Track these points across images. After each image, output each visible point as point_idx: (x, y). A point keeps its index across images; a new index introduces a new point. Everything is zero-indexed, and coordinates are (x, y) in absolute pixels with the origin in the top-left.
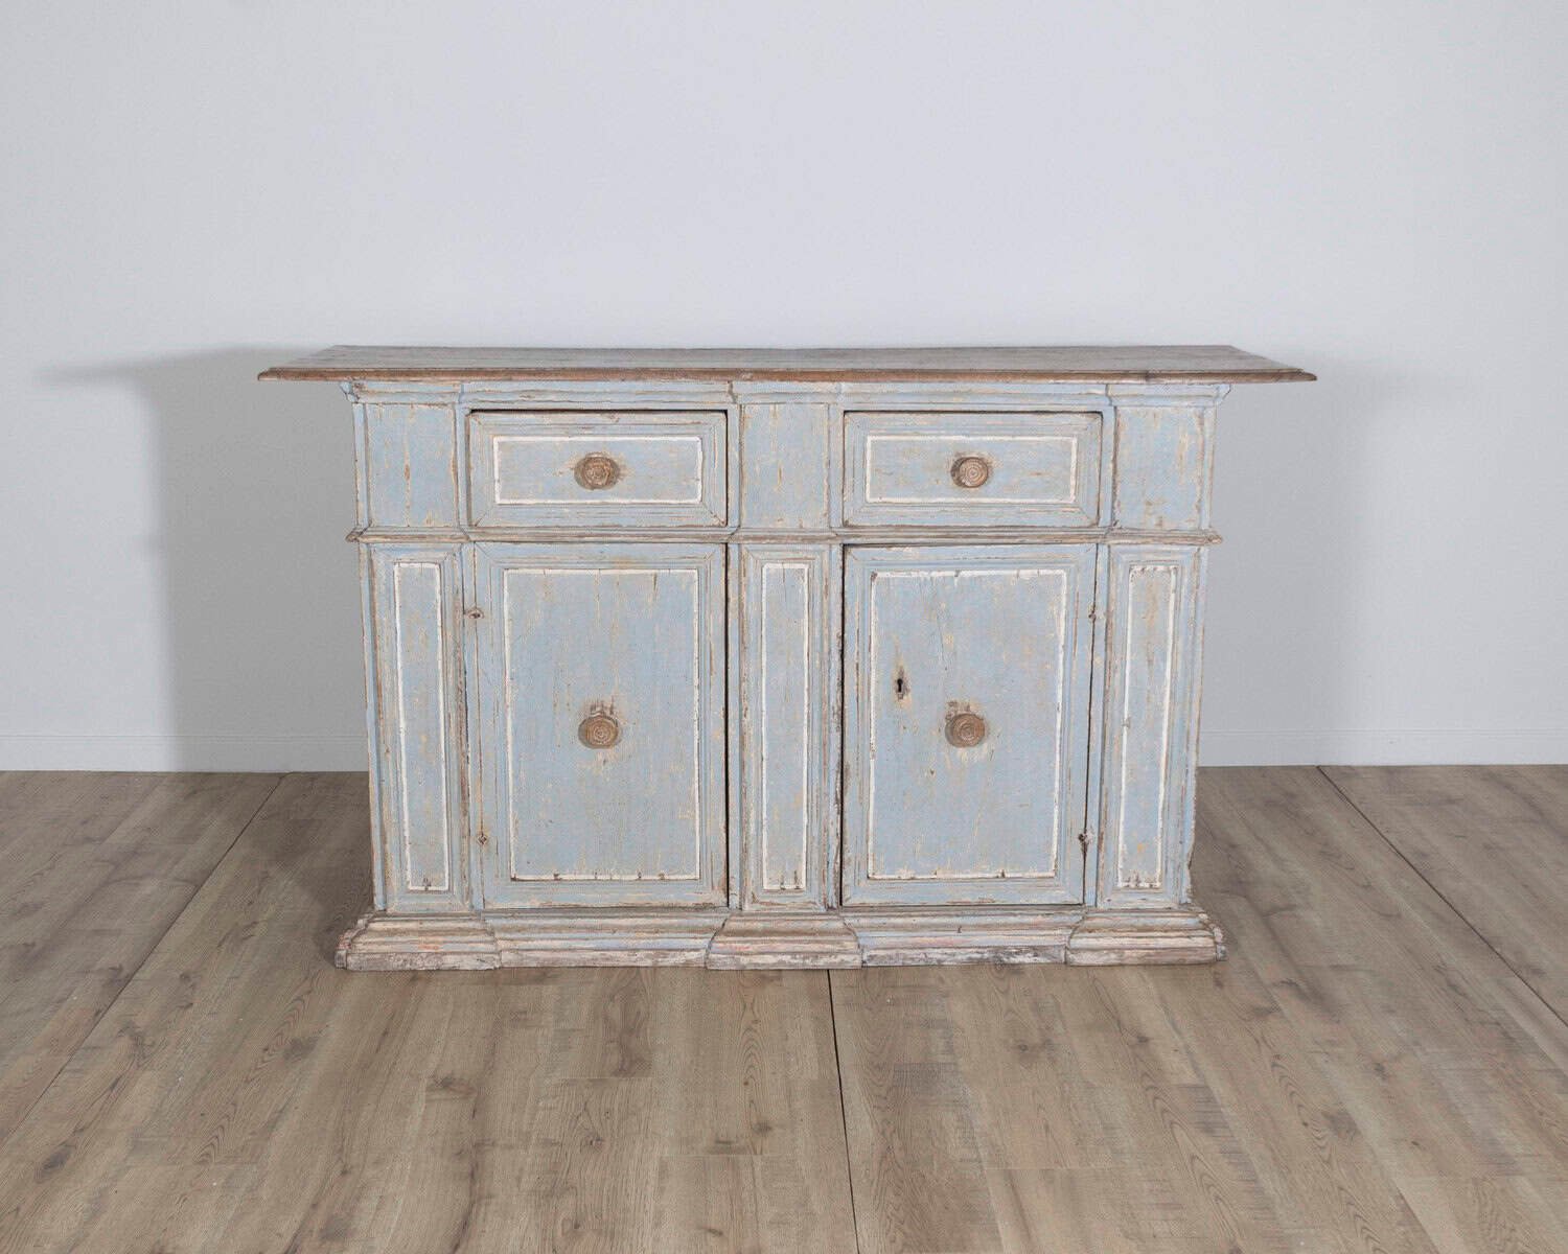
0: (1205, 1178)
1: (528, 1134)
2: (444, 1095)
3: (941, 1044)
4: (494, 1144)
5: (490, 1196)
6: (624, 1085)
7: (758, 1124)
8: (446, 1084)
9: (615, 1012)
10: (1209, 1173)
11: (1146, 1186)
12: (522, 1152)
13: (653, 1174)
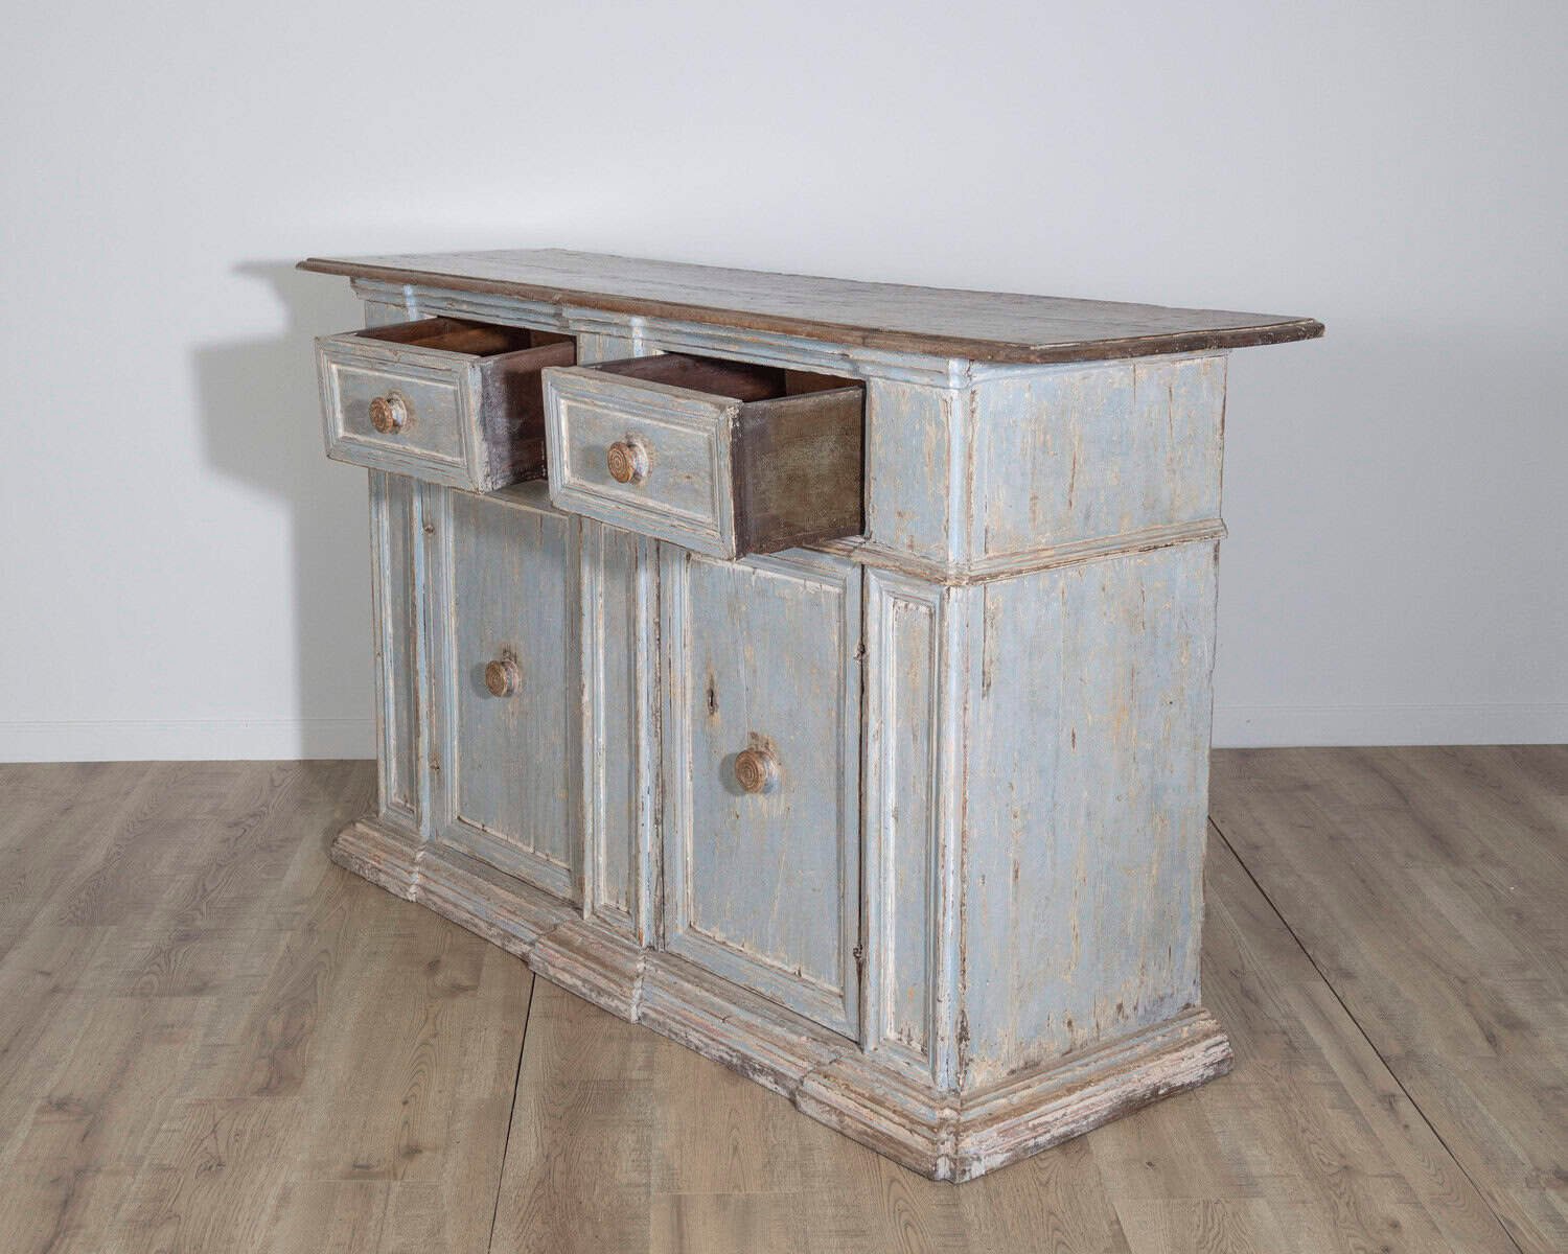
0: (901, 1202)
1: (141, 1159)
2: (56, 1116)
3: (641, 1060)
4: (98, 1170)
5: (79, 1227)
6: (266, 1104)
7: (408, 1146)
8: (61, 1105)
9: (275, 1026)
10: (907, 1197)
11: (830, 1211)
12: (130, 1179)
13: (272, 1202)
